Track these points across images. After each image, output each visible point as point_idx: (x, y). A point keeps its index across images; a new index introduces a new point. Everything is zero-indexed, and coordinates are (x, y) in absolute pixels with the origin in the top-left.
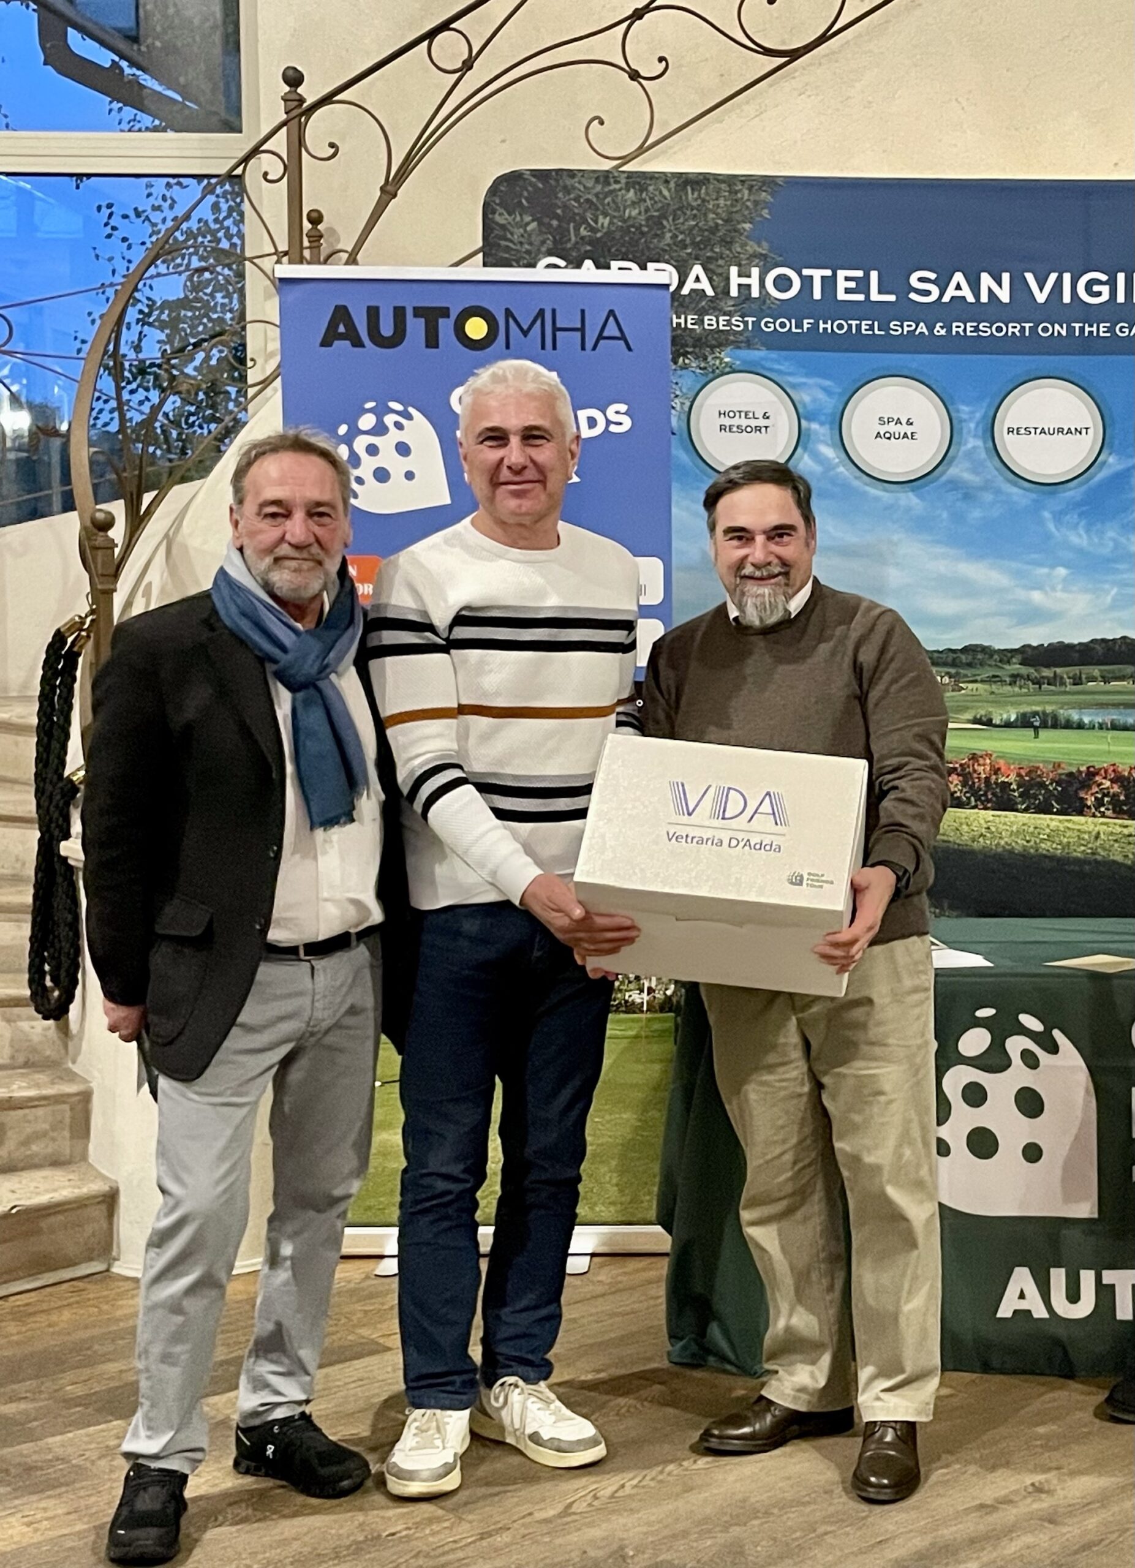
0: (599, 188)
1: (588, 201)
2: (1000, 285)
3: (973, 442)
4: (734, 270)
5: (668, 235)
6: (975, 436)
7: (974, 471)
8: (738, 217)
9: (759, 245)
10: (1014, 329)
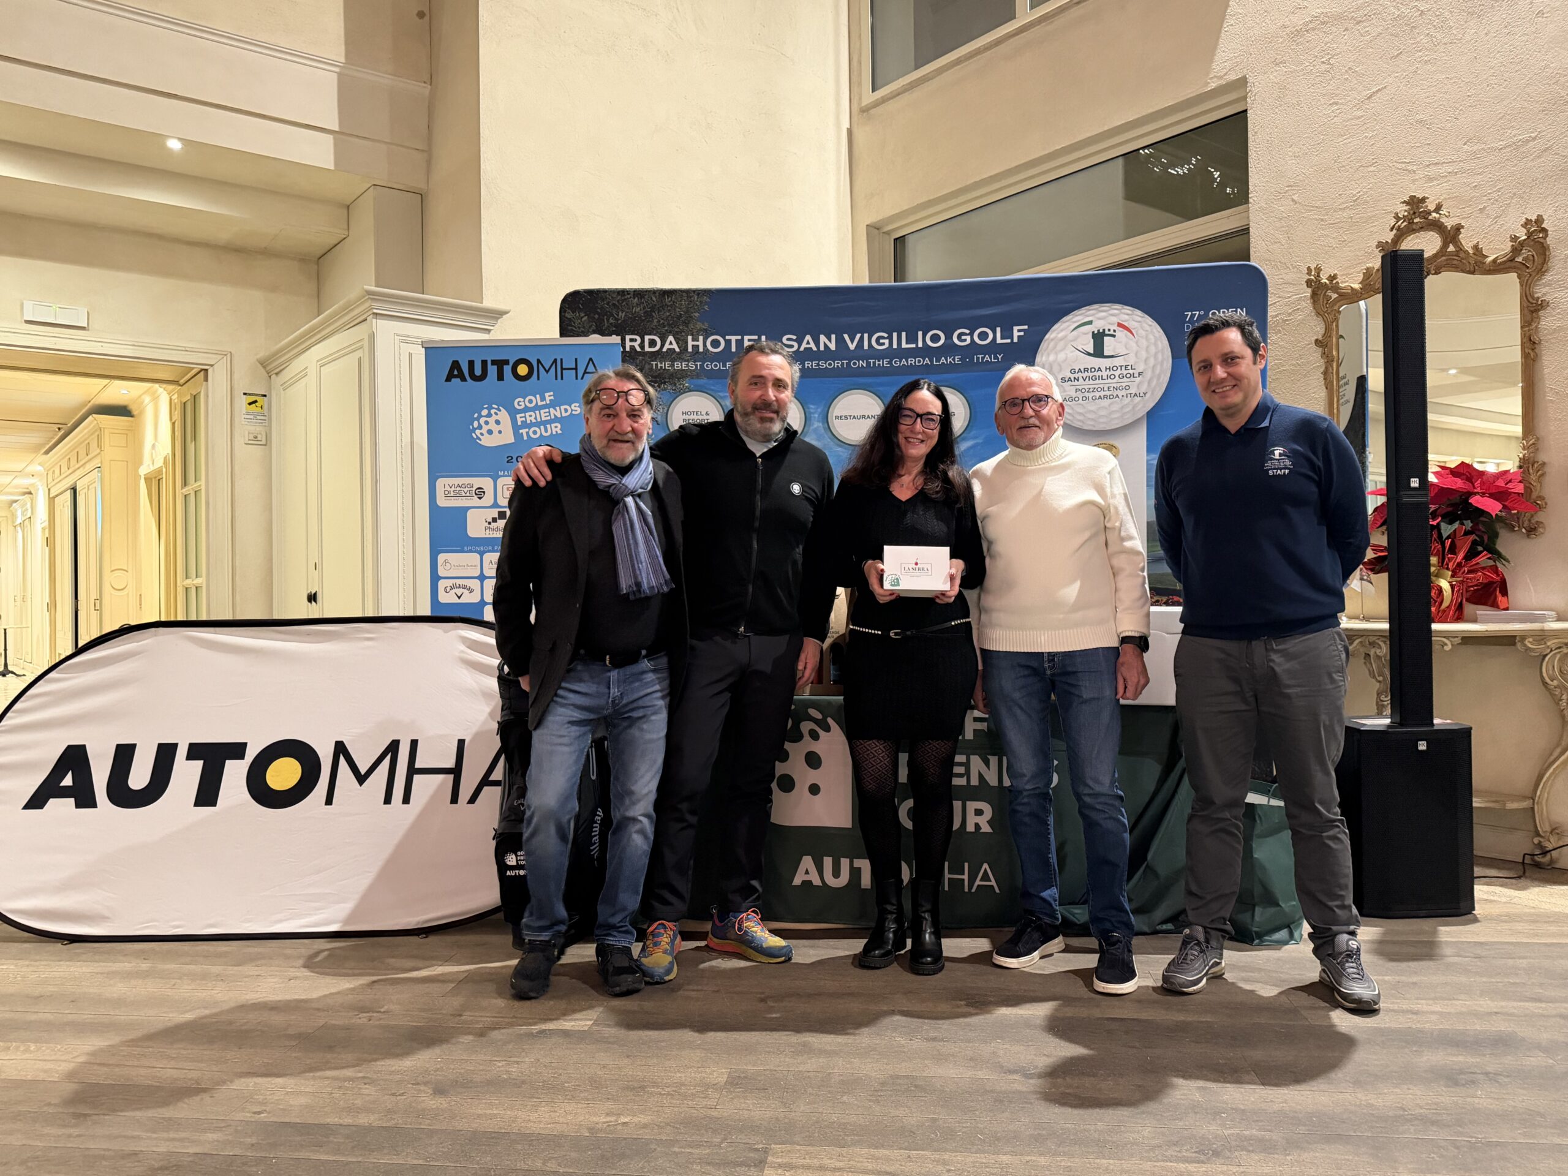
0: (619, 297)
1: (614, 304)
2: (830, 341)
3: (817, 424)
4: (690, 338)
5: (655, 320)
6: (818, 421)
7: (818, 439)
8: (692, 310)
9: (703, 324)
10: (837, 364)
